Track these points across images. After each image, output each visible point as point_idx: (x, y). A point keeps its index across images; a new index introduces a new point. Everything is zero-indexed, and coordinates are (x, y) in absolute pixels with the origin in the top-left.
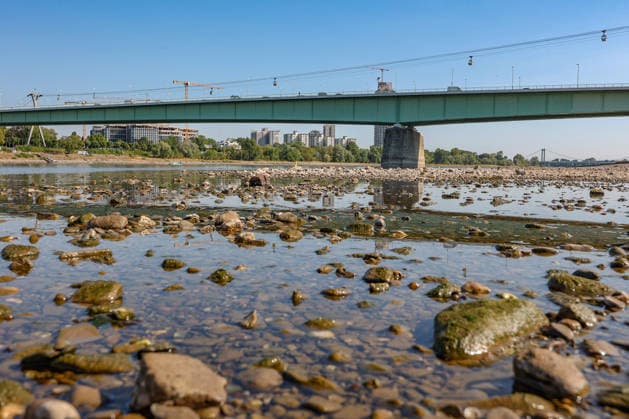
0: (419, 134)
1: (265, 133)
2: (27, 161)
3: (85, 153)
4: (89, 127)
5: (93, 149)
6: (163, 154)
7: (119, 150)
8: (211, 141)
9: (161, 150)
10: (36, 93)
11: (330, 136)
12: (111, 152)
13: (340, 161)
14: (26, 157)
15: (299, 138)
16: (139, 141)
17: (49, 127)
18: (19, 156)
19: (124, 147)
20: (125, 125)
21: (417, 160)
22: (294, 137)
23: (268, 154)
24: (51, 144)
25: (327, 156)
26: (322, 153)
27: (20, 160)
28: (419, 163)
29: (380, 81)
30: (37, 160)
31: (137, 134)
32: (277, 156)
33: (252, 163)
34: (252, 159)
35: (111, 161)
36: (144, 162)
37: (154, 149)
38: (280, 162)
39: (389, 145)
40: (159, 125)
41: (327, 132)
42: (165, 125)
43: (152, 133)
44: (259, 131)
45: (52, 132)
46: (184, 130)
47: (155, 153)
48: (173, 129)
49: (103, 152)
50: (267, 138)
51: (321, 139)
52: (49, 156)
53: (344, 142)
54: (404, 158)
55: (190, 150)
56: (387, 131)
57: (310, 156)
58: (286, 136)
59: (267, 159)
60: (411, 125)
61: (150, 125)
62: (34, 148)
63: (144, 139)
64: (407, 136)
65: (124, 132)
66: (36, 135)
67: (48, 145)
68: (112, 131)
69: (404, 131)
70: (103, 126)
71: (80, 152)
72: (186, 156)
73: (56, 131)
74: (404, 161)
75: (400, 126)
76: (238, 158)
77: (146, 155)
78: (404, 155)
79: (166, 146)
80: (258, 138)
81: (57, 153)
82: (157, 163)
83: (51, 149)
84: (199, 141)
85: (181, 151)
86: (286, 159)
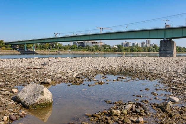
0: (173, 42)
1: (126, 43)
2: (53, 53)
3: (70, 50)
4: (72, 42)
5: (72, 49)
6: (93, 50)
7: (80, 49)
8: (109, 46)
9: (92, 49)
10: (56, 33)
11: (149, 43)
12: (77, 50)
13: (151, 52)
14: (53, 52)
15: (137, 44)
16: (86, 46)
17: (60, 43)
18: (51, 52)
19: (81, 48)
20: (82, 42)
21: (173, 51)
22: (136, 44)
23: (126, 50)
24: (61, 48)
25: (147, 50)
26: (145, 49)
27: (51, 53)
28: (174, 52)
29: (166, 24)
30: (56, 53)
31: (86, 44)
32: (130, 50)
33: (120, 53)
34: (121, 51)
35: (77, 53)
36: (87, 53)
37: (90, 49)
38: (130, 52)
39: (161, 46)
40: (92, 41)
41: (148, 42)
42: (94, 41)
43: (90, 44)
44: (124, 42)
45: (61, 44)
46: (100, 43)
47: (90, 50)
48: (96, 42)
49: (75, 50)
50: (127, 45)
51: (145, 44)
52: (59, 51)
53: (153, 45)
54: (167, 51)
55: (101, 49)
56: (161, 41)
57: (141, 50)
58: (133, 44)
59: (126, 51)
60: (171, 39)
61: (89, 41)
62: (55, 49)
63: (88, 46)
64: (169, 43)
65: (82, 44)
66: (56, 45)
67: (60, 48)
68: (79, 44)
69: (167, 41)
70: (76, 42)
71: (68, 50)
72: (100, 51)
73: (62, 44)
74: (167, 52)
75: (166, 39)
76: (116, 51)
77: (88, 51)
78: (167, 49)
79: (94, 48)
80: (124, 45)
81: (62, 50)
82: (91, 53)
83: (60, 49)
84: (104, 46)
85: (98, 49)
86: (132, 51)
